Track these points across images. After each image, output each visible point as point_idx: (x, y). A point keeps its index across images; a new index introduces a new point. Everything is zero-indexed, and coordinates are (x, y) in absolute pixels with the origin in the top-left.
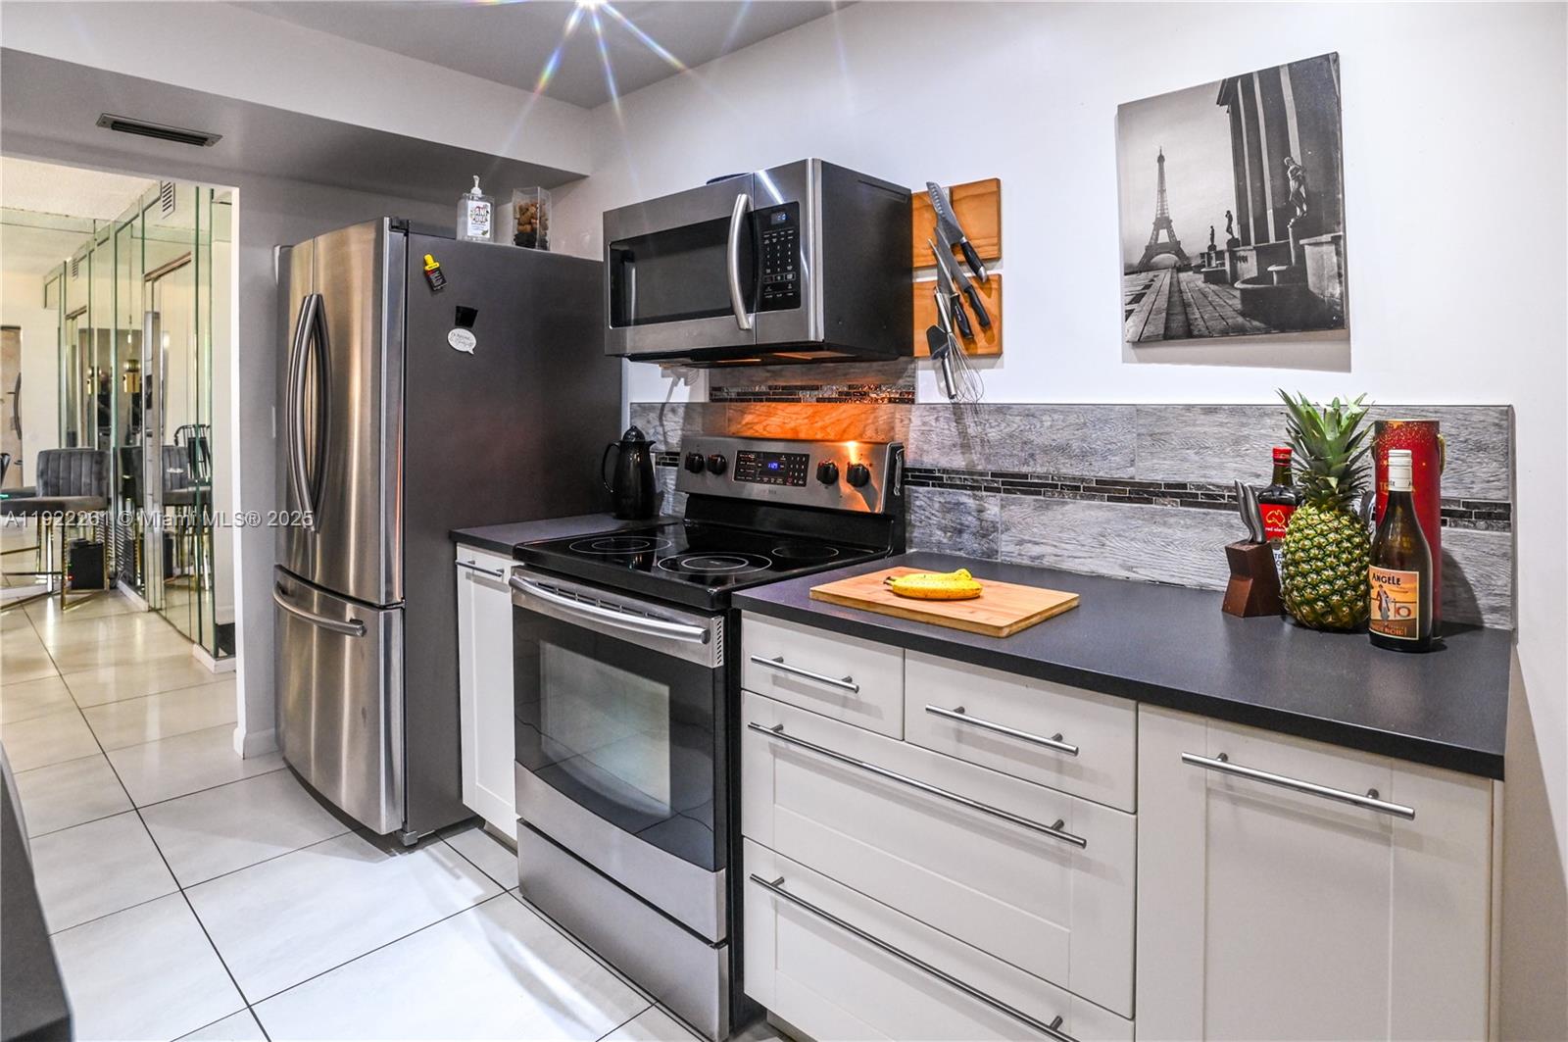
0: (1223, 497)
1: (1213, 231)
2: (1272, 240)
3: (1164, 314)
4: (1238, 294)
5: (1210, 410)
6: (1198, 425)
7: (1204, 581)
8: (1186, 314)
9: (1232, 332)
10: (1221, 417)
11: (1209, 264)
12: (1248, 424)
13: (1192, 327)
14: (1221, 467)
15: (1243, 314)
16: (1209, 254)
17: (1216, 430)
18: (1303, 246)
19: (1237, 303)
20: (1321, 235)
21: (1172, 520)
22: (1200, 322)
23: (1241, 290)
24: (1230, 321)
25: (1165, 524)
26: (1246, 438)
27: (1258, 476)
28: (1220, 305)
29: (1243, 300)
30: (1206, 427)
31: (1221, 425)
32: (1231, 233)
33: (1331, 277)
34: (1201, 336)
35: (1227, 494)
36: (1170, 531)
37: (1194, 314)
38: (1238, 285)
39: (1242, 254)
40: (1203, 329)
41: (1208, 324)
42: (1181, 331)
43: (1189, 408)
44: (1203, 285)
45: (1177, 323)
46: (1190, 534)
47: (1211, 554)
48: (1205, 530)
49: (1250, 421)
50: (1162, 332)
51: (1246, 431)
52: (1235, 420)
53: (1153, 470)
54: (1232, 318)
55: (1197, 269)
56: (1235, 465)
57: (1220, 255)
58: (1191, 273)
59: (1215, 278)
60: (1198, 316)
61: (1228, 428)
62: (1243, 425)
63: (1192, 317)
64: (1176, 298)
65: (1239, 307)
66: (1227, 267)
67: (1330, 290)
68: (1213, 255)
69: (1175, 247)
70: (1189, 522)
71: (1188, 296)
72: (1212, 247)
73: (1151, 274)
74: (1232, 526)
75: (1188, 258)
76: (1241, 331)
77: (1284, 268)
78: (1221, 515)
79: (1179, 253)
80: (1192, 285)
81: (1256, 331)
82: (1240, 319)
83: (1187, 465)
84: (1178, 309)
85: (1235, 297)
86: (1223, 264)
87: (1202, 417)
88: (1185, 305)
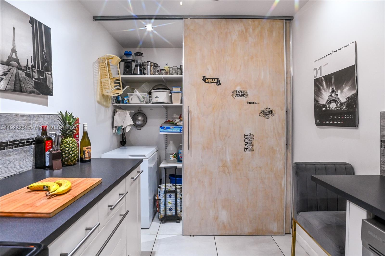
0: (25, 142)
1: (28, 60)
2: (41, 70)
3: (14, 83)
4: (33, 81)
5: (22, 115)
6: (19, 121)
7: (20, 170)
8: (20, 84)
9: (32, 92)
10: (25, 118)
11: (27, 70)
12: (31, 120)
13: (22, 89)
14: (25, 133)
15: (35, 88)
16: (27, 67)
17: (23, 122)
18: (46, 73)
19: (33, 84)
20: (49, 72)
21: (11, 154)
22: (24, 88)
23: (35, 81)
24: (31, 89)
25: (9, 156)
26: (30, 124)
27: (33, 135)
28: (29, 84)
29: (35, 84)
30: (21, 121)
31: (25, 120)
32: (32, 64)
33: (51, 83)
34: (24, 92)
35: (26, 141)
36: (11, 158)
37: (22, 85)
38: (33, 79)
39: (34, 70)
40: (25, 90)
41: (26, 89)
42: (19, 89)
43: (17, 115)
44: (25, 76)
45: (18, 87)
46: (17, 156)
47: (22, 161)
48: (20, 154)
49: (31, 119)
50: (13, 89)
51: (30, 122)
52: (28, 118)
53: (6, 137)
54: (32, 88)
55: (24, 71)
56: (28, 132)
57: (29, 68)
58: (22, 71)
59: (28, 75)
60: (24, 86)
61: (27, 121)
62: (30, 120)
63: (22, 86)
64: (17, 78)
65: (34, 86)
66: (31, 73)
67: (51, 86)
68: (28, 68)
69: (17, 61)
70: (16, 153)
71: (21, 78)
72: (27, 65)
73: (10, 67)
74: (27, 151)
75: (21, 66)
76: (34, 93)
77: (43, 78)
78: (24, 148)
79: (18, 63)
80: (22, 75)
81: (37, 93)
82: (34, 89)
83: (16, 134)
84: (18, 82)
85: (33, 82)
86: (30, 72)
87: (20, 118)
88: (20, 81)
